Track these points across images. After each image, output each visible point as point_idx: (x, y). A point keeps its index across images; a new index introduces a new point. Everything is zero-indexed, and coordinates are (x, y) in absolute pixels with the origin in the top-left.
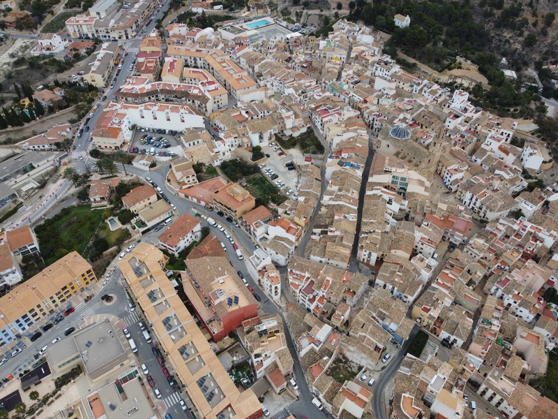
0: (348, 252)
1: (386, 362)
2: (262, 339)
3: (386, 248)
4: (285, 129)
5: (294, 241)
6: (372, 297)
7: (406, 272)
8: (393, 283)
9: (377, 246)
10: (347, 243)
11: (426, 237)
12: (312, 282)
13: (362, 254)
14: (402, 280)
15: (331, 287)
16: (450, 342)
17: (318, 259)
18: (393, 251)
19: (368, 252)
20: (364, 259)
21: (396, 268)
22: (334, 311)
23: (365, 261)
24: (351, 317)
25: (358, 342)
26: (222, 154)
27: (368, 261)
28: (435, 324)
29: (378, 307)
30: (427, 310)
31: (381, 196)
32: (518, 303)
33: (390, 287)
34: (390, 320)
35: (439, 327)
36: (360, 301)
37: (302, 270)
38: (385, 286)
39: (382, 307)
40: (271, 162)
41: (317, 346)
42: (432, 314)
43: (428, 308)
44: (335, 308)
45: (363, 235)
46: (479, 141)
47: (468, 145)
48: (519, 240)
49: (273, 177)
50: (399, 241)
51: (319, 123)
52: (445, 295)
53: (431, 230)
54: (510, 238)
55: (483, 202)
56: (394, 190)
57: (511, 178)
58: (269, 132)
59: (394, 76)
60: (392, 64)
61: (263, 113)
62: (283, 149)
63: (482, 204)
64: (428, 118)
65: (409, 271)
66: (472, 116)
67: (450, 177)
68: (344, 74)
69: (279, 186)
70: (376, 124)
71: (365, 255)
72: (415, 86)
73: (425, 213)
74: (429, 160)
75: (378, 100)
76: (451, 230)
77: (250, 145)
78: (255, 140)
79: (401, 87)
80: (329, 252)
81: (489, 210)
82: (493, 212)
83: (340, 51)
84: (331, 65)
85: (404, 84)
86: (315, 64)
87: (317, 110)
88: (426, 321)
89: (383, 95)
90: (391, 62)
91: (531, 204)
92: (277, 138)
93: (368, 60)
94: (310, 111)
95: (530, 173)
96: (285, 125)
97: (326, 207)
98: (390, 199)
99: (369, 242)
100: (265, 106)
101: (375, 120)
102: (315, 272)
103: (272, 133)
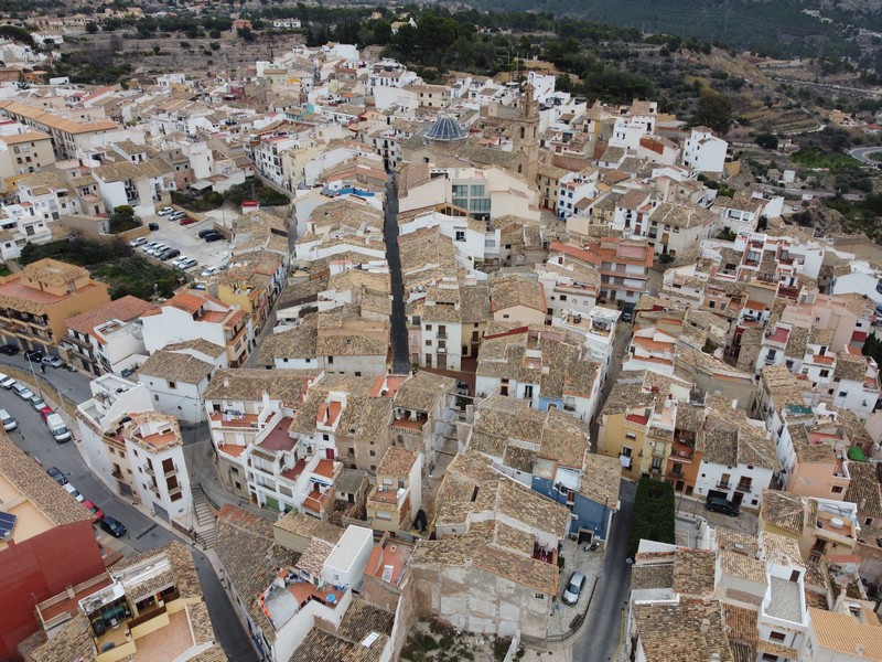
0: (384, 338)
1: (581, 601)
2: (108, 639)
3: (480, 314)
4: (194, 180)
5: (222, 343)
7: (551, 346)
9: (457, 307)
10: (374, 316)
11: (567, 280)
12: (286, 420)
13: (422, 341)
14: (546, 363)
15: (348, 416)
16: (730, 497)
17: (298, 364)
18: (498, 316)
19: (435, 328)
20: (429, 358)
21: (521, 341)
23: (434, 364)
25: (473, 546)
26: (24, 231)
27: (442, 358)
28: (674, 453)
29: (505, 437)
30: (642, 420)
31: (435, 227)
32: (831, 373)
33: (518, 389)
34: (552, 464)
35: (689, 457)
37: (251, 395)
38: (504, 391)
39: (516, 434)
40: (163, 236)
41: (332, 605)
42: (656, 423)
43: (641, 412)
45: (414, 297)
46: (600, 139)
47: (583, 145)
48: (757, 269)
49: (166, 253)
50: (506, 292)
51: (272, 163)
52: (669, 381)
53: (570, 268)
54: (738, 269)
55: (655, 218)
56: (463, 214)
57: (684, 179)
58: (153, 182)
59: (410, 86)
60: (400, 70)
61: (137, 159)
62: (191, 214)
63: (655, 223)
64: (493, 126)
65: (556, 343)
66: (573, 111)
67: (570, 196)
68: (312, 97)
69: (182, 266)
70: (393, 153)
71: (429, 343)
72: (452, 90)
73: (545, 243)
74: (520, 166)
75: (388, 119)
76: (614, 267)
77: (102, 210)
78: (116, 195)
79: (426, 104)
80: (327, 339)
81: (672, 229)
82: (681, 230)
83: (299, 72)
84: (284, 88)
85: (430, 96)
86: (249, 91)
87: (263, 137)
88: (647, 452)
89: (395, 109)
90: (398, 67)
91: (743, 212)
92: (177, 198)
93: (354, 72)
94: (249, 150)
95: (711, 179)
96: (192, 171)
97: (305, 269)
98: (458, 233)
99: (433, 304)
100: (141, 148)
101: (389, 143)
102: (292, 390)
103: (163, 188)
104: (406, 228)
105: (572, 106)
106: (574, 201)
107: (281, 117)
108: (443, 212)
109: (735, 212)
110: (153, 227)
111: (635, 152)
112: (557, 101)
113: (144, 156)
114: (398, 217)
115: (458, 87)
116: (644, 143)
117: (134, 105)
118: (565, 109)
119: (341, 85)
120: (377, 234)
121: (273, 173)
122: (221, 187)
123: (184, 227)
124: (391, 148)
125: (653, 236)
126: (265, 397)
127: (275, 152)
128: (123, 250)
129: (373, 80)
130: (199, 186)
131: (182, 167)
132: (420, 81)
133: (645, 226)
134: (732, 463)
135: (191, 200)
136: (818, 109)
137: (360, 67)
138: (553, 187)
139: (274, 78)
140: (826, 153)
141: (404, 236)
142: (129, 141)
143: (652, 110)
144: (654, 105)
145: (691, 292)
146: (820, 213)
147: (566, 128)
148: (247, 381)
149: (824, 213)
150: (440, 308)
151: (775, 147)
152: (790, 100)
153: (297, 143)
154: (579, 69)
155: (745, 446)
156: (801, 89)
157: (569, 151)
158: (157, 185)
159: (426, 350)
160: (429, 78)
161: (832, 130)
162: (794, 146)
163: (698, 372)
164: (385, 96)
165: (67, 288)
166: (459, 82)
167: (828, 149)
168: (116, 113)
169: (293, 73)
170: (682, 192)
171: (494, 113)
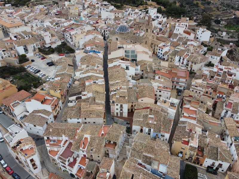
0: (101, 109)
3: (134, 99)
4: (46, 44)
5: (51, 111)
6: (133, 144)
7: (156, 113)
8: (148, 125)
9: (126, 98)
10: (100, 102)
11: (161, 85)
12: (70, 144)
13: (115, 109)
14: (155, 121)
15: (91, 145)
16: (215, 168)
17: (75, 121)
18: (140, 100)
19: (119, 105)
20: (117, 114)
21: (147, 112)
22: (98, 169)
23: (119, 115)
24: (117, 171)
27: (121, 114)
28: (197, 155)
29: (142, 152)
30: (187, 143)
31: (119, 65)
33: (146, 130)
35: (202, 156)
36: (123, 152)
37: (59, 135)
38: (141, 131)
39: (146, 151)
42: (192, 145)
43: (187, 140)
44: (98, 165)
45: (112, 93)
46: (171, 30)
47: (166, 33)
48: (221, 78)
49: (36, 71)
50: (142, 91)
51: (69, 38)
52: (195, 125)
53: (162, 80)
54: (214, 78)
55: (188, 60)
56: (128, 60)
57: (198, 45)
58: (32, 45)
59: (112, 11)
60: (109, 5)
61: (28, 37)
62: (44, 56)
63: (188, 61)
64: (137, 25)
65: (158, 112)
66: (162, 20)
67: (162, 51)
68: (82, 14)
69: (41, 76)
70: (107, 34)
71: (117, 109)
72: (125, 12)
73: (154, 71)
74: (146, 42)
75: (105, 22)
76: (176, 79)
77: (17, 55)
78: (21, 50)
79: (117, 16)
80: (84, 112)
81: (194, 63)
82: (197, 64)
83: (78, 5)
84: (74, 11)
85: (118, 14)
86: (63, 12)
87: (66, 30)
88: (188, 153)
89: (107, 19)
90: (108, 4)
91: (216, 57)
92: (40, 50)
93: (95, 6)
94: (63, 33)
95: (205, 44)
96: (45, 41)
97: (78, 80)
98: (127, 67)
99: (118, 97)
100: (29, 33)
101: (105, 31)
102: (72, 133)
103: (36, 47)
104: (110, 65)
105: (162, 19)
106: (163, 52)
107: (72, 22)
108: (122, 59)
109: (213, 56)
110: (33, 61)
111: (182, 35)
112: (158, 17)
113: (30, 36)
114: (108, 61)
115: (127, 11)
116: (185, 32)
117: (28, 17)
118: (160, 20)
119: (91, 10)
120: (101, 68)
121: (70, 40)
122: (54, 46)
123: (42, 60)
124: (106, 33)
125: (187, 65)
126: (63, 136)
127: (70, 35)
128: (23, 69)
129: (101, 8)
130: (47, 46)
131: (42, 40)
132: (115, 9)
133: (185, 62)
134: (216, 159)
135: (45, 51)
136: (232, 10)
137: (97, 4)
138: (156, 47)
139: (71, 7)
140: (234, 25)
141: (109, 68)
142: (25, 31)
143: (187, 20)
144: (188, 19)
145: (201, 89)
146: (235, 49)
147: (160, 26)
148: (58, 129)
149: (236, 49)
150: (121, 98)
151: (220, 23)
152: (224, 8)
153: (77, 32)
154: (164, 5)
155: (221, 154)
156: (227, 4)
157: (161, 35)
158: (34, 46)
159: (116, 111)
160: (117, 7)
161: (236, 17)
162: (225, 23)
163: (204, 122)
164: (105, 14)
165: (3, 88)
166: (127, 10)
167: (235, 24)
168: (23, 19)
169: (76, 5)
170: (197, 49)
171: (138, 21)
